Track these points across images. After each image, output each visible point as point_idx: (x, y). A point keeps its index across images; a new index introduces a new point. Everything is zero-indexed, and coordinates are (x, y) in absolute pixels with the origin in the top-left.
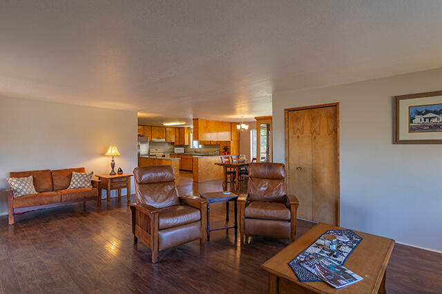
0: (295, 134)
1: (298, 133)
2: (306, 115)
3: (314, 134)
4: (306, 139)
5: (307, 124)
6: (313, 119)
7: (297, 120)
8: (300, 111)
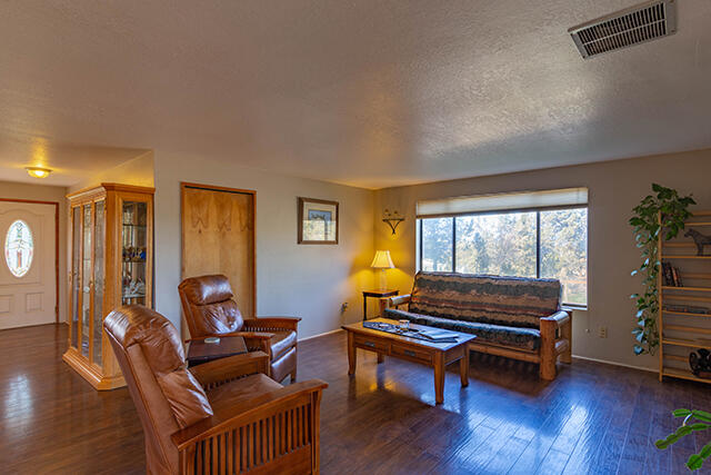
0: (194, 227)
1: (200, 226)
2: (213, 199)
3: (223, 228)
4: (212, 235)
5: (214, 213)
6: (221, 207)
7: (198, 204)
8: (204, 191)
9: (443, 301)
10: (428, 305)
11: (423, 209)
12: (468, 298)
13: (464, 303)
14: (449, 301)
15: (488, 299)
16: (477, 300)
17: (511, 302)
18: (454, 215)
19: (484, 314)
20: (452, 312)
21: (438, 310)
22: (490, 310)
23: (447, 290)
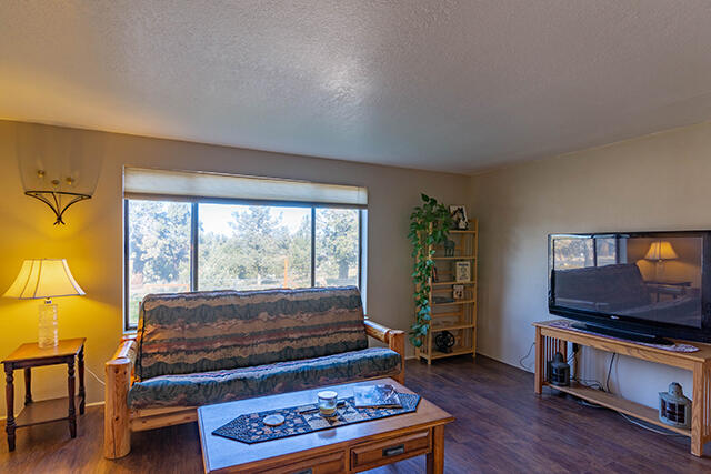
9: (215, 339)
10: (188, 352)
11: (136, 181)
12: (259, 326)
13: (254, 335)
14: (226, 337)
15: (287, 322)
16: (272, 326)
17: (317, 321)
18: (195, 199)
19: (287, 344)
20: (237, 352)
21: (210, 356)
22: (296, 336)
23: (220, 321)
